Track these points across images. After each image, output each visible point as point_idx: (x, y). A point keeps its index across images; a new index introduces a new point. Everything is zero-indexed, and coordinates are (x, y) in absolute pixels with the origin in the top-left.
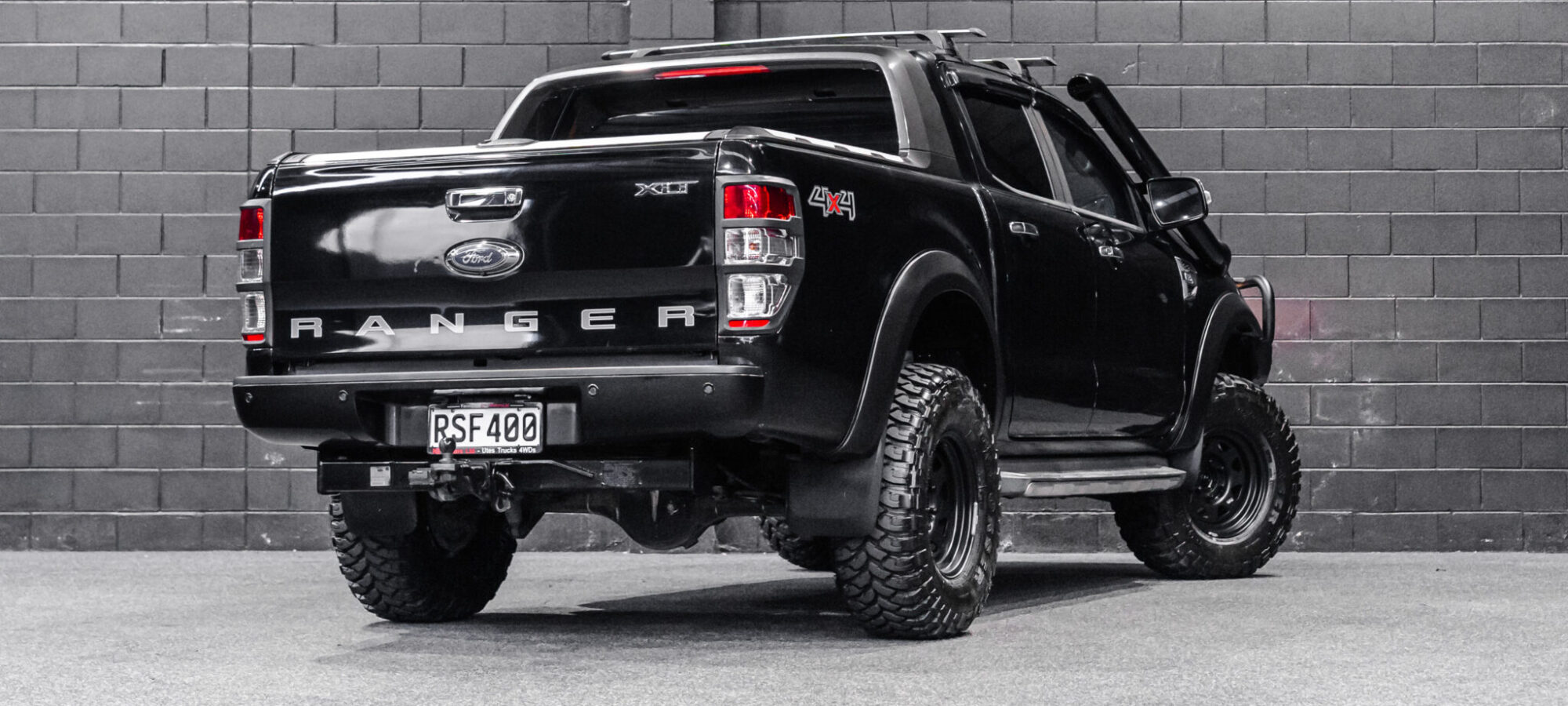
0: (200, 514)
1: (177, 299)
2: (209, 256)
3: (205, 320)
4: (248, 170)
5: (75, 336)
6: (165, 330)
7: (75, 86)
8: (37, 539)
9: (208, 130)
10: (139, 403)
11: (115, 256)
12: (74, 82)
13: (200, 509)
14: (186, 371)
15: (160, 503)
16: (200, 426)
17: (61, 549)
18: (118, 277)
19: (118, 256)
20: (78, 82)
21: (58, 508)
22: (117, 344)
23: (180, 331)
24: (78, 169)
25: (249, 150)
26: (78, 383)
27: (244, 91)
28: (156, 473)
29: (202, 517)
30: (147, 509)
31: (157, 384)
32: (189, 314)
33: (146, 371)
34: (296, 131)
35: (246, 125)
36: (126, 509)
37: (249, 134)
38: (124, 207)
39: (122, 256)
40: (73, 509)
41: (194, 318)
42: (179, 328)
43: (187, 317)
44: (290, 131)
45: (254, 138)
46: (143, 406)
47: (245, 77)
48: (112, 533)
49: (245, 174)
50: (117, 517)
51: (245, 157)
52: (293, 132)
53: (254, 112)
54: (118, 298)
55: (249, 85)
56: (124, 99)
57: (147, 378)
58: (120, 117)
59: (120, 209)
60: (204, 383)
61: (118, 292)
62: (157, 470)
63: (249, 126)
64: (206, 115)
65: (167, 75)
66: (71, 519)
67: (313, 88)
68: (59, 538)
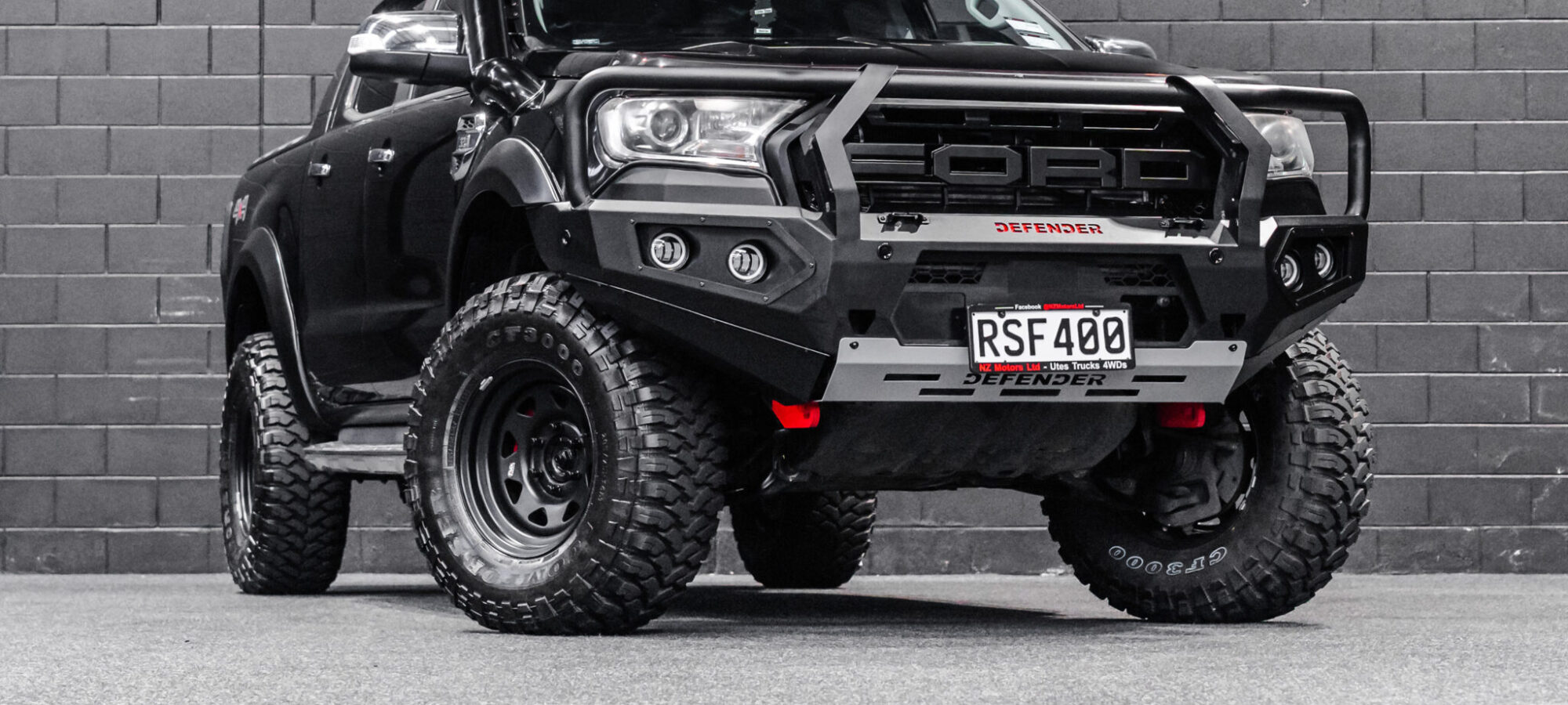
0: (205, 530)
1: (177, 276)
2: (213, 226)
3: (210, 301)
4: (259, 125)
5: (55, 320)
6: (162, 313)
7: (54, 25)
8: (13, 560)
9: (212, 77)
10: (132, 399)
11: (103, 226)
12: (53, 22)
13: (207, 524)
14: (188, 361)
15: (157, 518)
16: (205, 427)
17: (41, 572)
18: (107, 250)
19: (107, 225)
20: (57, 20)
21: (35, 524)
22: (107, 329)
23: (180, 314)
24: (58, 123)
25: (261, 99)
26: (60, 376)
27: (255, 30)
28: (152, 481)
29: (209, 534)
30: (142, 524)
31: (154, 376)
32: (190, 293)
33: (139, 362)
34: (317, 78)
35: (257, 70)
36: (117, 524)
37: (261, 82)
38: (113, 167)
39: (111, 226)
40: (55, 524)
41: (197, 298)
42: (180, 310)
43: (188, 298)
44: (309, 77)
45: (266, 86)
46: (136, 402)
47: (256, 14)
48: (102, 553)
49: (256, 128)
50: (107, 533)
51: (257, 107)
52: (313, 79)
53: (266, 57)
54: (106, 275)
55: (261, 23)
56: (113, 40)
57: (142, 370)
58: (108, 61)
59: (108, 170)
60: (209, 376)
61: (107, 267)
62: (153, 478)
63: (261, 72)
64: (210, 59)
65: (163, 13)
66: (52, 536)
67: (337, 27)
68: (39, 558)
